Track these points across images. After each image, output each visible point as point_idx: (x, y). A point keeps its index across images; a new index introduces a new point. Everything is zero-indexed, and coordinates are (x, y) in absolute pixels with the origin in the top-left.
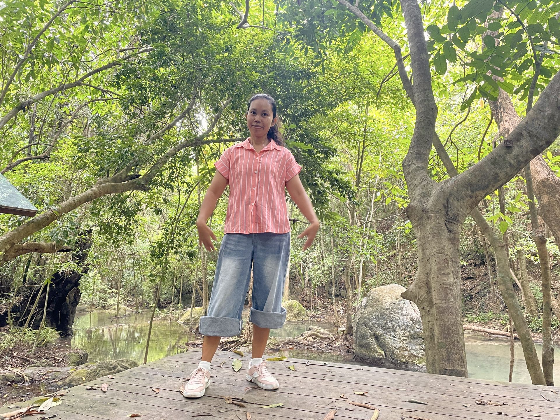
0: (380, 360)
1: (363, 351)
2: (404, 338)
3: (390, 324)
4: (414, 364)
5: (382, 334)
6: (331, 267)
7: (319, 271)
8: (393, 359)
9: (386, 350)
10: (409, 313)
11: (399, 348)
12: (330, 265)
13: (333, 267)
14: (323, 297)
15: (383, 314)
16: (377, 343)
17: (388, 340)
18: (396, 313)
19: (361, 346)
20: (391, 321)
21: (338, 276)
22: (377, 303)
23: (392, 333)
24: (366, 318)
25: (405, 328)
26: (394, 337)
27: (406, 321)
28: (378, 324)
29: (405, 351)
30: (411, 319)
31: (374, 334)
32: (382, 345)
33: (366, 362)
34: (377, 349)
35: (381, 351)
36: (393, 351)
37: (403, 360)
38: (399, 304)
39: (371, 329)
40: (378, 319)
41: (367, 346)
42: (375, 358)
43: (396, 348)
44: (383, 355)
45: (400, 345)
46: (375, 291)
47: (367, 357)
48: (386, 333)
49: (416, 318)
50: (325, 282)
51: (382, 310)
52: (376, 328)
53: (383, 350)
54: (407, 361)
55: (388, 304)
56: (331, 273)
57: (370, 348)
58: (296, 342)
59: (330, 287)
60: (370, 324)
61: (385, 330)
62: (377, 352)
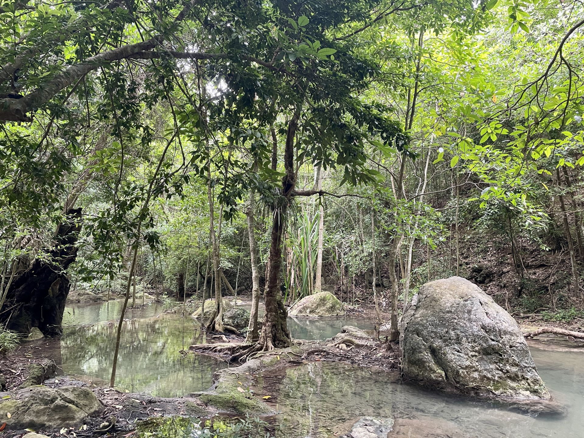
0: (439, 383)
1: (415, 370)
2: (474, 353)
3: (453, 333)
4: (489, 391)
5: (441, 348)
6: (372, 253)
7: (358, 258)
8: (458, 383)
9: (447, 370)
10: (480, 319)
11: (467, 367)
12: (370, 251)
13: (374, 253)
14: (362, 287)
15: (442, 319)
16: (434, 359)
17: (450, 356)
18: (461, 318)
19: (412, 363)
20: (454, 329)
21: (380, 263)
22: (433, 303)
23: (456, 347)
24: (418, 323)
25: (475, 339)
26: (458, 351)
27: (476, 329)
28: (436, 333)
29: (474, 371)
30: (483, 327)
31: (430, 347)
32: (441, 362)
33: (419, 385)
34: (435, 367)
35: (439, 371)
36: (458, 372)
37: (472, 384)
38: (465, 306)
39: (426, 340)
40: (436, 326)
41: (420, 363)
42: (432, 380)
43: (462, 368)
44: (442, 377)
45: (468, 363)
46: (430, 286)
47: (420, 378)
48: (447, 345)
49: (491, 325)
50: (365, 270)
51: (442, 314)
52: (432, 338)
53: (443, 369)
54: (477, 386)
55: (449, 305)
56: (371, 260)
57: (424, 367)
58: (325, 351)
59: (371, 276)
60: (425, 333)
61: (445, 341)
62: (435, 372)
